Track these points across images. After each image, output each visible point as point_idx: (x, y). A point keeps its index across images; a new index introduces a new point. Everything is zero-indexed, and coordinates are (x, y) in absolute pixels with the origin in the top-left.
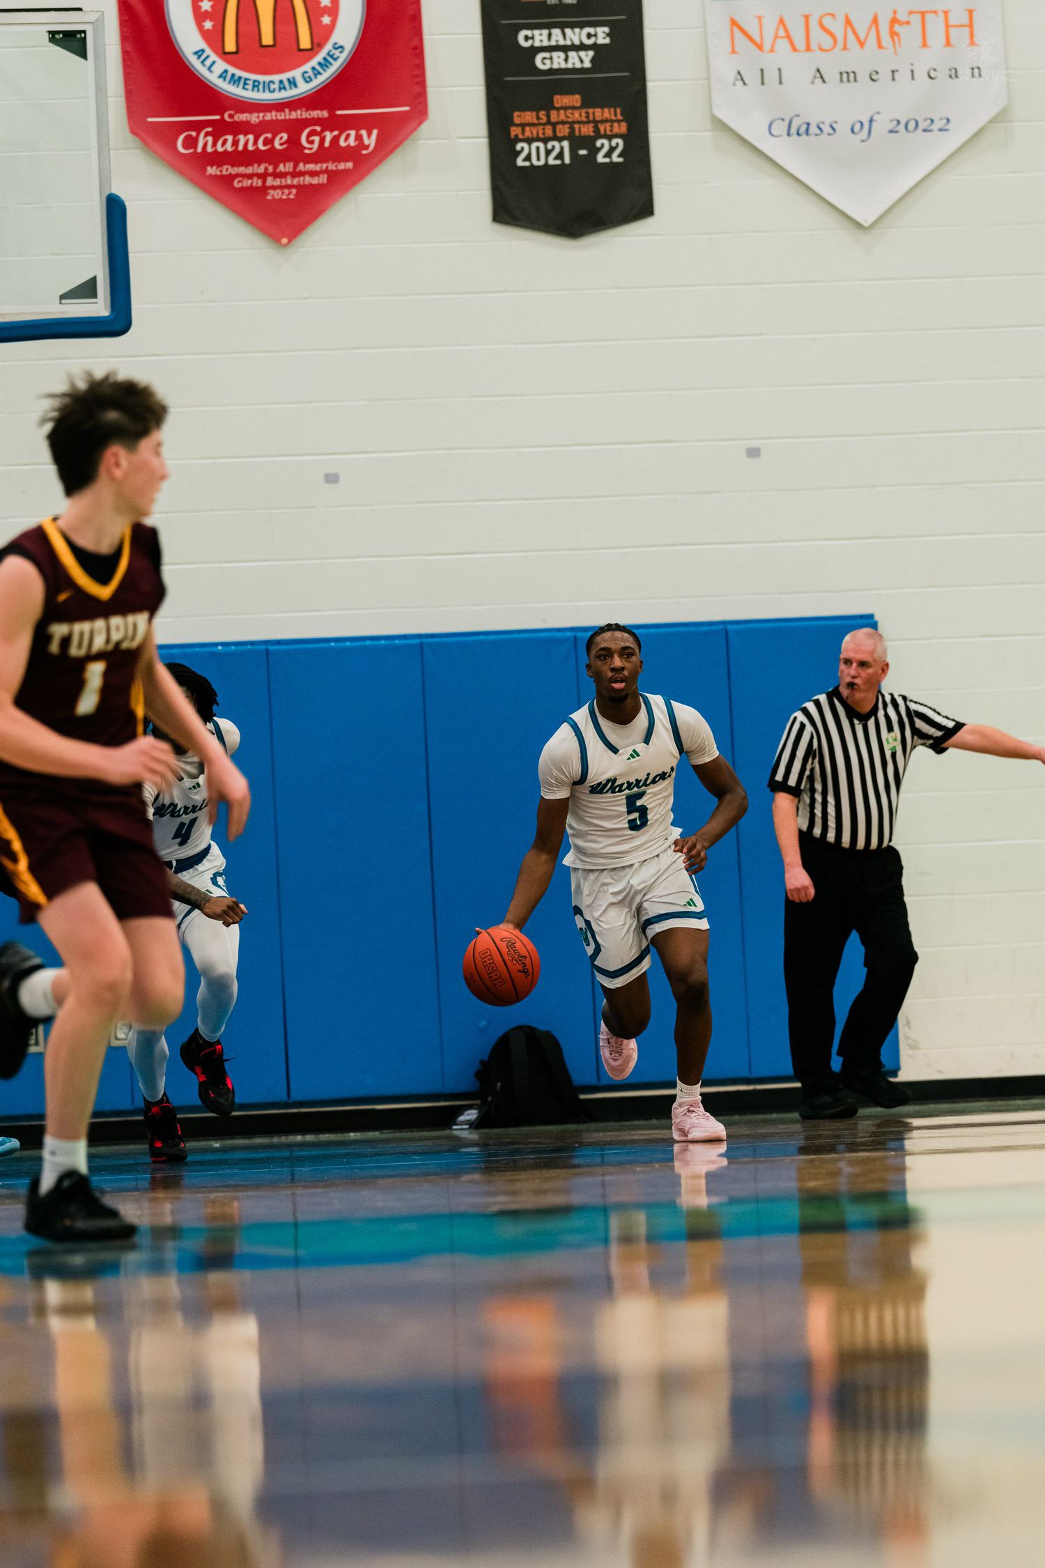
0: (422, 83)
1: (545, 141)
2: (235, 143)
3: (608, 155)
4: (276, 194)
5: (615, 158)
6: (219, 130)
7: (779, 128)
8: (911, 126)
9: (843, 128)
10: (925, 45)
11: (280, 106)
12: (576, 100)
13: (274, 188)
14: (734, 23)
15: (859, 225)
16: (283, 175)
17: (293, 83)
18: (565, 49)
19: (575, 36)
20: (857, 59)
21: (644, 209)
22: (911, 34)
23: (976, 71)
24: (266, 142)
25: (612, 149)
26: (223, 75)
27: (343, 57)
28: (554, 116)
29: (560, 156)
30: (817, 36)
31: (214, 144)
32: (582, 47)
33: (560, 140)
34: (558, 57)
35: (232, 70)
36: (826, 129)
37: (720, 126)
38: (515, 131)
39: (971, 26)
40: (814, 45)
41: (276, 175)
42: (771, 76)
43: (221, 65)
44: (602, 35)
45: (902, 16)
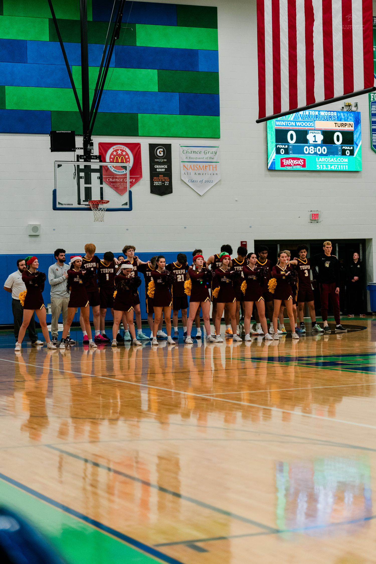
0: (141, 173)
1: (158, 182)
2: (115, 180)
3: (167, 184)
4: (121, 188)
5: (168, 185)
6: (113, 178)
7: (190, 181)
8: (208, 181)
9: (199, 181)
10: (210, 170)
11: (121, 175)
12: (162, 176)
13: (120, 187)
14: (184, 166)
15: (200, 195)
16: (122, 185)
17: (123, 172)
18: (161, 168)
19: (162, 166)
20: (200, 172)
21: (171, 192)
22: (208, 168)
23: (217, 174)
24: (119, 180)
25: (167, 183)
26: (114, 170)
27: (130, 168)
28: (159, 178)
29: (160, 184)
30: (195, 167)
31: (112, 180)
32: (163, 168)
33: (160, 182)
34: (160, 169)
35: (115, 169)
36: (196, 181)
37: (182, 180)
38: (154, 180)
39: (216, 167)
40: (195, 169)
41: (121, 185)
42: (189, 174)
43: (113, 169)
44: (166, 167)
45: (207, 166)
